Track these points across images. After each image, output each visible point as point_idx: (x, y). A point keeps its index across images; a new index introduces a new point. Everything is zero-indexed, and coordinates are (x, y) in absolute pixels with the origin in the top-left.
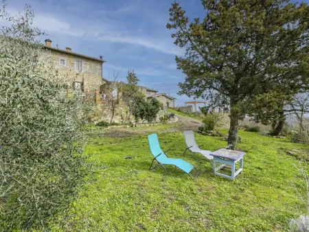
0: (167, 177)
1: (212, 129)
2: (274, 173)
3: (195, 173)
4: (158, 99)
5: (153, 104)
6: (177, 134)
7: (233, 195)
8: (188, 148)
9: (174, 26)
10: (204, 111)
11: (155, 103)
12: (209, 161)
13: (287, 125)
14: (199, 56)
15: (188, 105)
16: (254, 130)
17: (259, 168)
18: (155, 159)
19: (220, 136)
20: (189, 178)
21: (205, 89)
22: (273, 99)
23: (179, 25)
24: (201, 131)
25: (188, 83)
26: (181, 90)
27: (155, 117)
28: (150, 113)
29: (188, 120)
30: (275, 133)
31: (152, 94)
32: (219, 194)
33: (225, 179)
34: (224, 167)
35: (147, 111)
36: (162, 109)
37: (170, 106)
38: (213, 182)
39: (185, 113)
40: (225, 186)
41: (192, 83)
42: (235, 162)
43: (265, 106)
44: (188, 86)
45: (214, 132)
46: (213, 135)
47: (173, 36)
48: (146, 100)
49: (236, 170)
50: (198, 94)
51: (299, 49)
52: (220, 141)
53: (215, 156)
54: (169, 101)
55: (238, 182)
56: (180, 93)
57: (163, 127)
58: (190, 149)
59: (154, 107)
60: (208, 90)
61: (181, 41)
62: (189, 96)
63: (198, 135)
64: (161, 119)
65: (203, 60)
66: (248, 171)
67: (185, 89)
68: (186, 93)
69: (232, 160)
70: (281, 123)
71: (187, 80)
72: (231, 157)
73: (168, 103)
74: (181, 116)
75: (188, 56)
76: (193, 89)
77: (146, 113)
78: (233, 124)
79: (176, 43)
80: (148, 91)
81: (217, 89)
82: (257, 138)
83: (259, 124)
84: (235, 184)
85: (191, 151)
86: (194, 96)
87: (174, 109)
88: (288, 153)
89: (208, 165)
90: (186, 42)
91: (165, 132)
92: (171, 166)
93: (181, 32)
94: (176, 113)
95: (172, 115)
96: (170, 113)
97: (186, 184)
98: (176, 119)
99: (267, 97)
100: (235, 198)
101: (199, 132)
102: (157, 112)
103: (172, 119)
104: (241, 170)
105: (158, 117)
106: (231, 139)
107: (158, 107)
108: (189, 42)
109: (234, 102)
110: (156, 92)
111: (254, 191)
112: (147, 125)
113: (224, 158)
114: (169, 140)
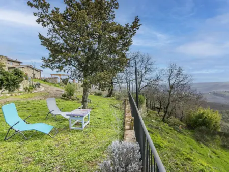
0: (26, 142)
1: (72, 95)
2: (106, 120)
3: (54, 132)
4: (21, 70)
5: (16, 74)
6: (42, 101)
7: (82, 140)
8: (50, 113)
9: (36, 6)
10: (65, 82)
11: (18, 73)
12: (67, 120)
13: (115, 90)
14: (60, 38)
15: (53, 76)
16: (99, 94)
17: (99, 118)
18: (11, 128)
19: (78, 100)
20: (48, 137)
21: (66, 65)
22: (106, 76)
23: (41, 7)
24: (64, 97)
25: (51, 59)
26: (44, 64)
27: (17, 87)
28: (12, 83)
29: (53, 89)
30: (109, 96)
31: (14, 65)
32: (72, 143)
33: (78, 131)
34: (78, 122)
35: (7, 80)
36: (27, 79)
37: (36, 76)
38: (68, 136)
39: (52, 83)
40: (77, 136)
41: (54, 59)
42: (84, 117)
43: (102, 80)
44: (51, 61)
45: (73, 97)
46: (73, 100)
47: (35, 14)
48: (6, 70)
49: (85, 122)
50: (60, 68)
51: (117, 49)
52: (77, 104)
53: (70, 116)
54: (35, 72)
55: (86, 130)
56: (44, 66)
57: (27, 96)
58: (52, 113)
59: (16, 77)
60: (68, 66)
61: (43, 22)
62: (52, 69)
63: (61, 100)
64: (26, 89)
65: (63, 42)
66: (93, 121)
67: (48, 63)
68: (49, 67)
69: (82, 116)
70: (112, 90)
71: (50, 56)
72: (81, 114)
73: (34, 75)
74: (48, 86)
75: (51, 36)
76: (56, 64)
77: (5, 83)
78: (85, 91)
79: (38, 21)
80: (8, 60)
81: (74, 66)
82: (100, 99)
83: (101, 91)
84: (84, 132)
85: (52, 115)
86: (57, 70)
87: (40, 79)
88: (115, 107)
89: (66, 123)
90: (48, 24)
91: (29, 100)
92: (31, 131)
93: (43, 14)
94: (42, 83)
95: (38, 85)
96: (36, 83)
97: (45, 144)
98: (42, 88)
99: (103, 74)
100: (83, 142)
101: (62, 98)
102: (21, 82)
103: (37, 88)
104: (88, 122)
105: (22, 87)
106: (84, 102)
107: (22, 77)
108: (51, 25)
109: (85, 76)
110: (20, 63)
111: (94, 134)
112: (8, 95)
113: (78, 116)
114: (33, 108)
